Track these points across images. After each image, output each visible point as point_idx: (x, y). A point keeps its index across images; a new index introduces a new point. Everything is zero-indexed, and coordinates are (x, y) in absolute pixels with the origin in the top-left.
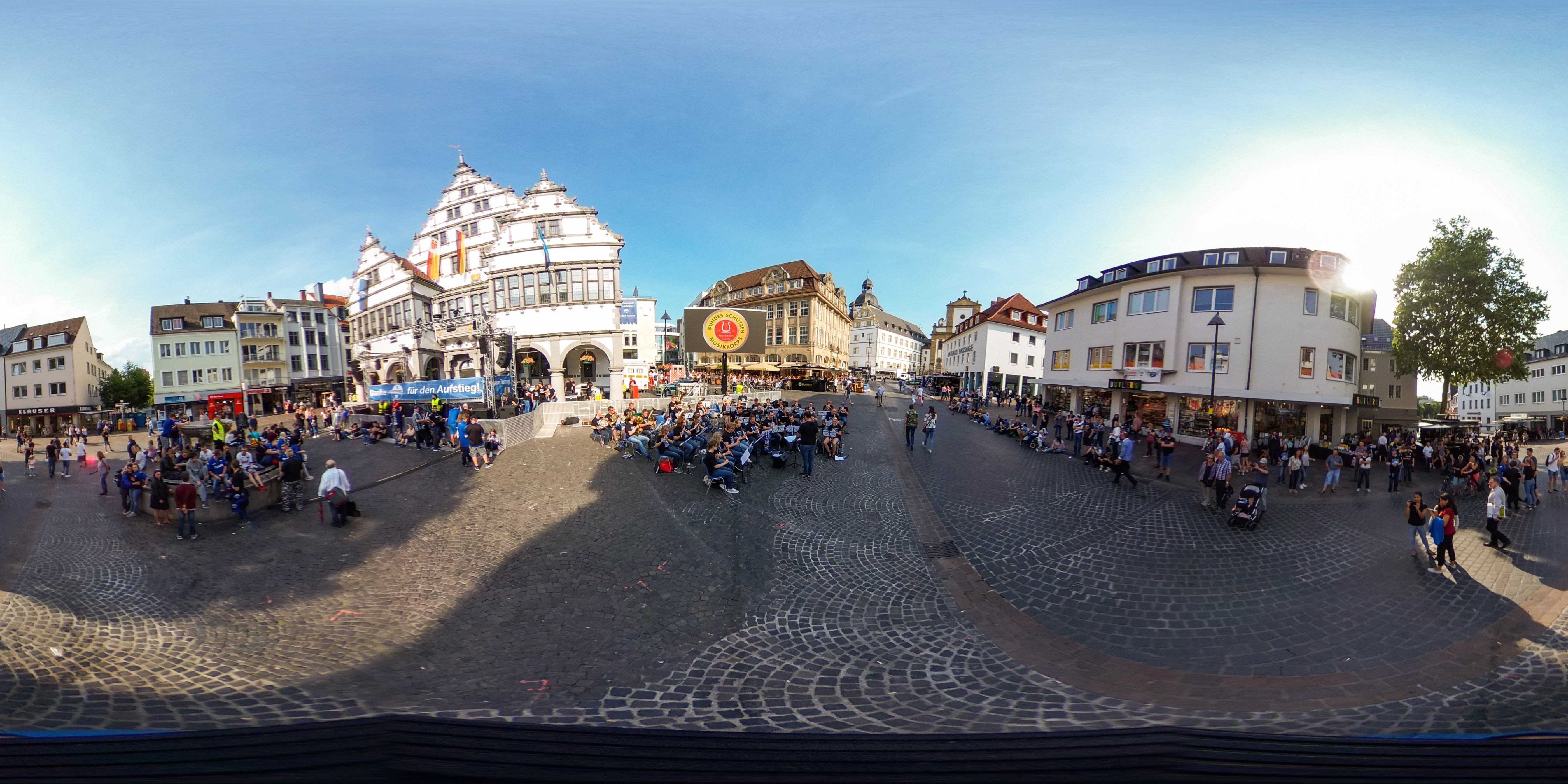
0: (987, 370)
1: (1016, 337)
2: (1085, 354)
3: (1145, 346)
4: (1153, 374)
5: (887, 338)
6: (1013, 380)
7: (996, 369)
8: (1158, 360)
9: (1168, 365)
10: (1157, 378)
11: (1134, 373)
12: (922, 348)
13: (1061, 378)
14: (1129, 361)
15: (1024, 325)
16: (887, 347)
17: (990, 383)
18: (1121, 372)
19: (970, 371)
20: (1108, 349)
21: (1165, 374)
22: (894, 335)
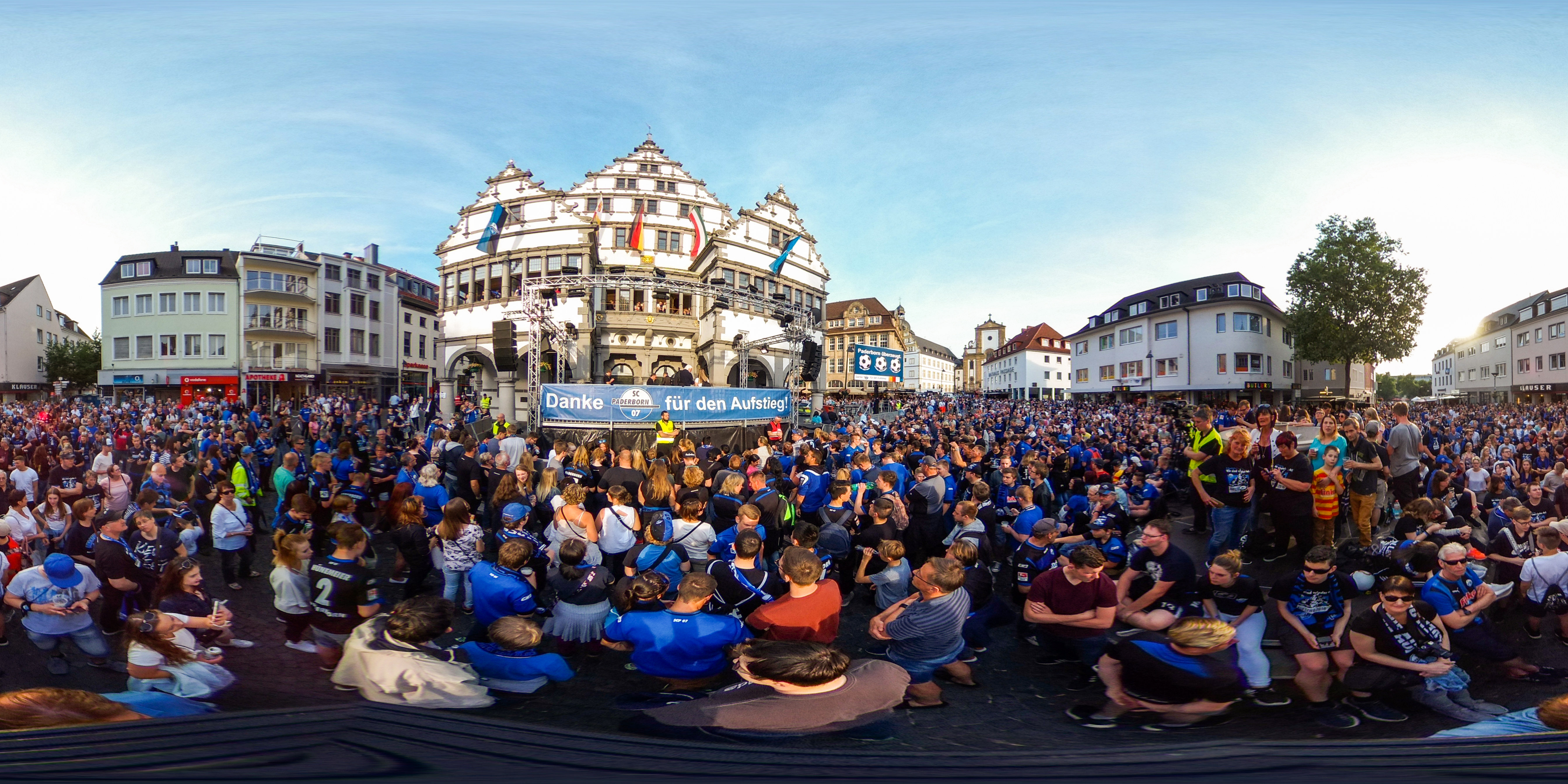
0: (1028, 386)
1: (1047, 359)
2: (1098, 371)
3: (1131, 364)
4: (1137, 381)
5: (927, 362)
6: (1047, 391)
7: (1035, 384)
8: (1140, 371)
9: (1146, 374)
10: (1140, 383)
11: (1127, 381)
12: (955, 369)
13: (1084, 387)
14: (1124, 374)
15: (1051, 349)
16: (927, 370)
17: (1031, 396)
18: (1120, 381)
19: (1012, 387)
20: (1112, 367)
21: (1144, 380)
22: (933, 359)
